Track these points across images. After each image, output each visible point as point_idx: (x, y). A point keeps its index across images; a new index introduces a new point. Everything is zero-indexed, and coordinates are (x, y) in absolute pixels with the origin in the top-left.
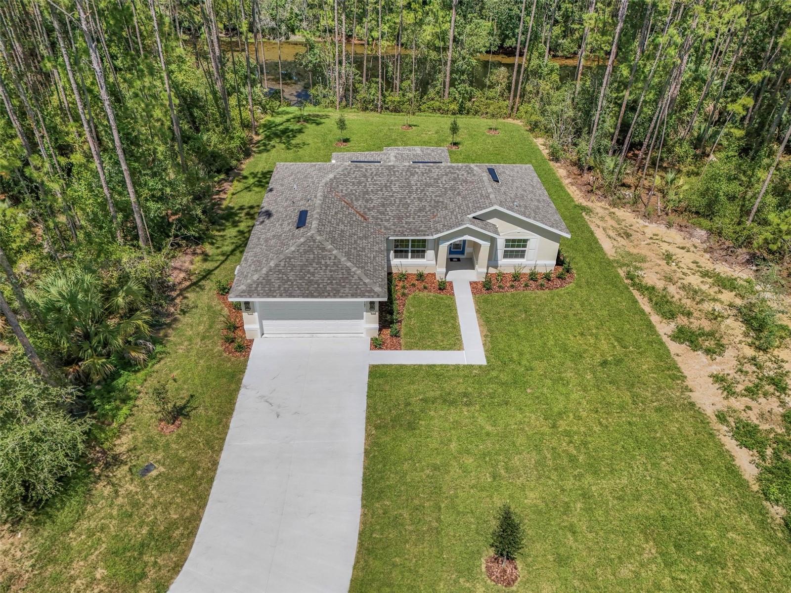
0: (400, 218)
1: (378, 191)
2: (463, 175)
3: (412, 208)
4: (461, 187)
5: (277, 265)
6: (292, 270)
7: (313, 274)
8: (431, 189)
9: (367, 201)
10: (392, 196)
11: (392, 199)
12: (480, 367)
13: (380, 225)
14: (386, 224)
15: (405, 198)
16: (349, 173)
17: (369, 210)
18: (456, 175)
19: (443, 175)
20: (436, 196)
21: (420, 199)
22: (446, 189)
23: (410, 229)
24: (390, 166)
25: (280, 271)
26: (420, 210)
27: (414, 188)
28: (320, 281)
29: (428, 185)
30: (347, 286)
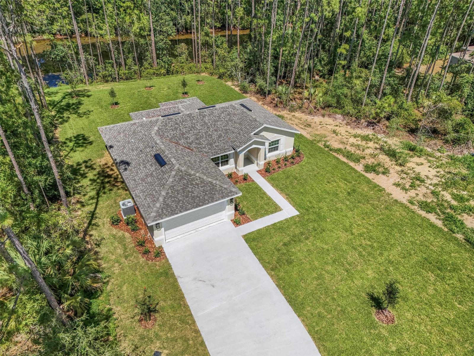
0: (211, 144)
1: (189, 131)
2: (231, 111)
3: (215, 136)
4: (234, 118)
5: (167, 193)
6: (178, 194)
7: (192, 192)
8: (219, 123)
9: (186, 139)
10: (199, 132)
11: (200, 134)
12: (297, 216)
13: (201, 151)
14: (205, 150)
15: (207, 132)
16: (166, 124)
17: (191, 144)
18: (227, 112)
19: (221, 113)
20: (224, 127)
21: (216, 130)
22: (227, 121)
23: (220, 149)
24: (188, 114)
25: (171, 196)
26: (219, 137)
27: (209, 124)
28: (199, 195)
29: (216, 121)
30: (216, 193)
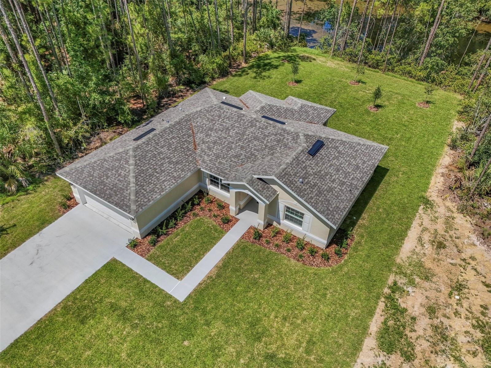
0: (218, 157)
1: (220, 130)
2: (288, 139)
3: (232, 153)
4: (278, 149)
5: (95, 162)
6: (100, 169)
7: (108, 178)
8: (256, 143)
9: (206, 136)
10: (225, 138)
11: (224, 140)
12: (176, 301)
13: (201, 157)
14: (206, 157)
15: (233, 143)
16: (211, 110)
17: (203, 143)
18: (282, 138)
19: (273, 134)
20: (255, 150)
21: (242, 148)
22: (266, 146)
23: (218, 168)
24: (241, 114)
25: (93, 167)
26: (236, 157)
27: (245, 137)
29: (256, 138)
